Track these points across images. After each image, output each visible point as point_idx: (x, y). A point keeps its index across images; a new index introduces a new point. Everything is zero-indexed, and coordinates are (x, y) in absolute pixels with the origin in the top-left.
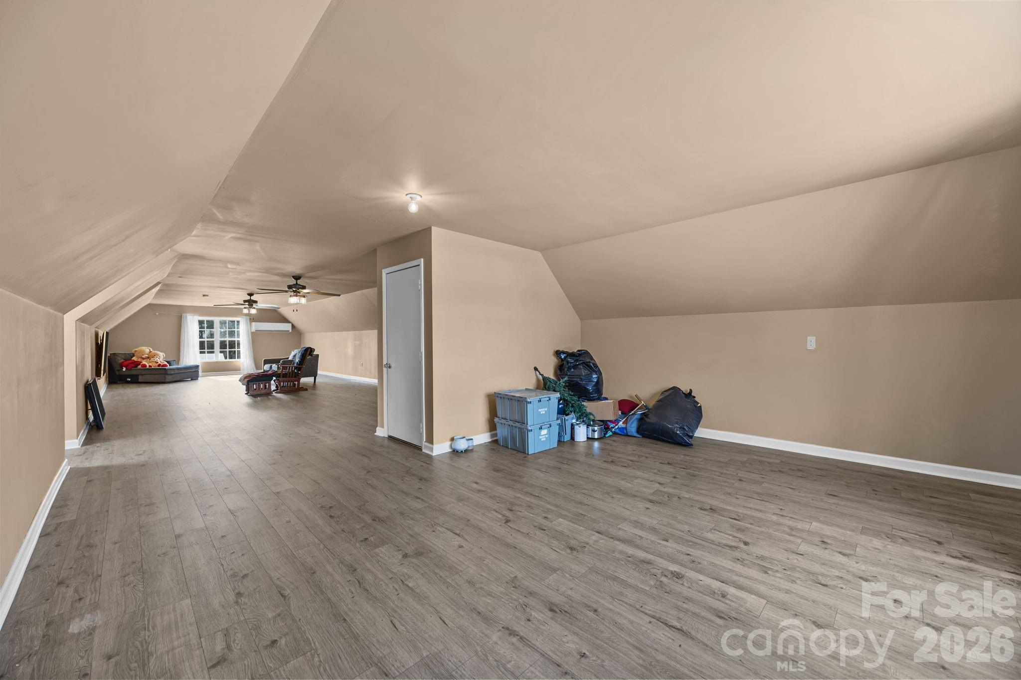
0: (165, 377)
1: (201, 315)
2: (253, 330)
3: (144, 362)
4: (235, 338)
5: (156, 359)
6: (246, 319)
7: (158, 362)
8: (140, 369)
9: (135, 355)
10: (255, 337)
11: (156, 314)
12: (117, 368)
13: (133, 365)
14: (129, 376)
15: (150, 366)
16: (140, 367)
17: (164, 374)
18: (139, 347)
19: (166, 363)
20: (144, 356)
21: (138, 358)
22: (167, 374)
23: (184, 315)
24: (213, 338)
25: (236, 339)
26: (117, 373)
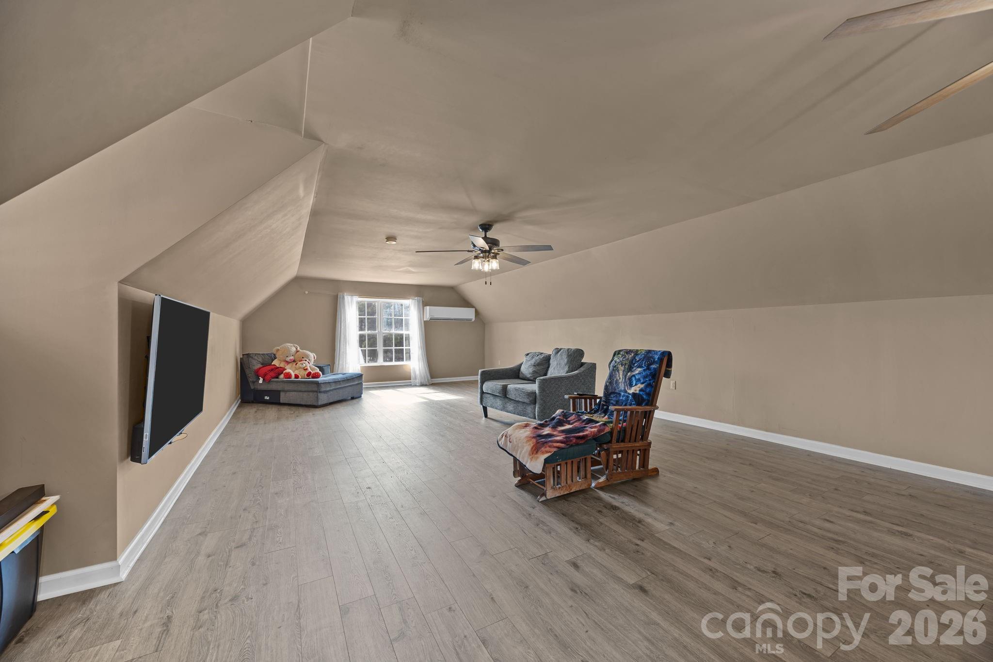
0: (317, 397)
1: (361, 295)
2: (427, 317)
3: (288, 370)
4: (402, 330)
5: (306, 364)
6: (418, 302)
7: (307, 369)
8: (283, 382)
9: (277, 356)
10: (428, 327)
11: (305, 293)
12: (251, 377)
13: (272, 374)
14: (267, 392)
15: (297, 376)
16: (282, 376)
17: (316, 392)
18: (282, 344)
19: (318, 370)
20: (288, 359)
21: (281, 361)
22: (320, 392)
23: (340, 294)
24: (375, 330)
25: (404, 332)
26: (252, 387)
